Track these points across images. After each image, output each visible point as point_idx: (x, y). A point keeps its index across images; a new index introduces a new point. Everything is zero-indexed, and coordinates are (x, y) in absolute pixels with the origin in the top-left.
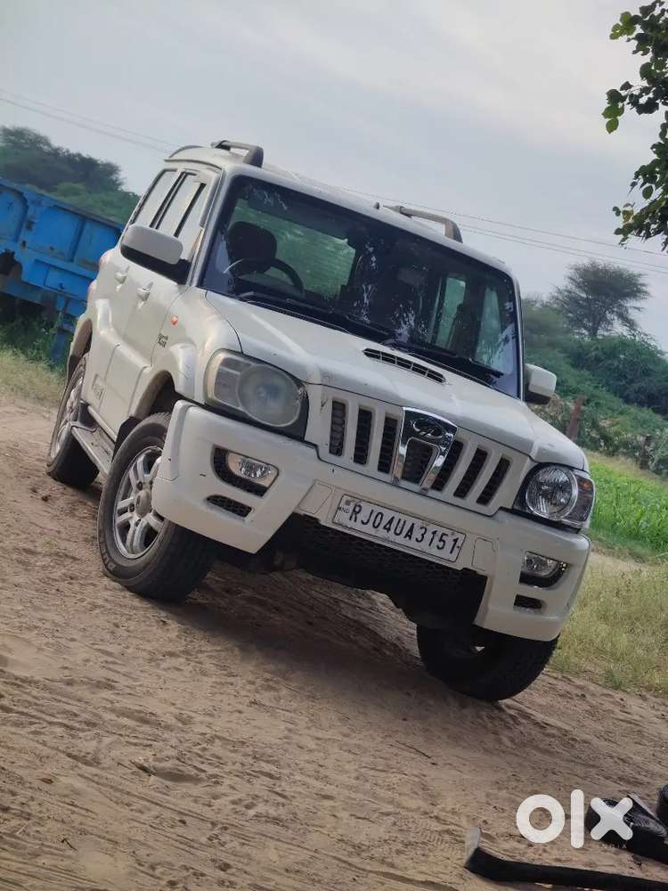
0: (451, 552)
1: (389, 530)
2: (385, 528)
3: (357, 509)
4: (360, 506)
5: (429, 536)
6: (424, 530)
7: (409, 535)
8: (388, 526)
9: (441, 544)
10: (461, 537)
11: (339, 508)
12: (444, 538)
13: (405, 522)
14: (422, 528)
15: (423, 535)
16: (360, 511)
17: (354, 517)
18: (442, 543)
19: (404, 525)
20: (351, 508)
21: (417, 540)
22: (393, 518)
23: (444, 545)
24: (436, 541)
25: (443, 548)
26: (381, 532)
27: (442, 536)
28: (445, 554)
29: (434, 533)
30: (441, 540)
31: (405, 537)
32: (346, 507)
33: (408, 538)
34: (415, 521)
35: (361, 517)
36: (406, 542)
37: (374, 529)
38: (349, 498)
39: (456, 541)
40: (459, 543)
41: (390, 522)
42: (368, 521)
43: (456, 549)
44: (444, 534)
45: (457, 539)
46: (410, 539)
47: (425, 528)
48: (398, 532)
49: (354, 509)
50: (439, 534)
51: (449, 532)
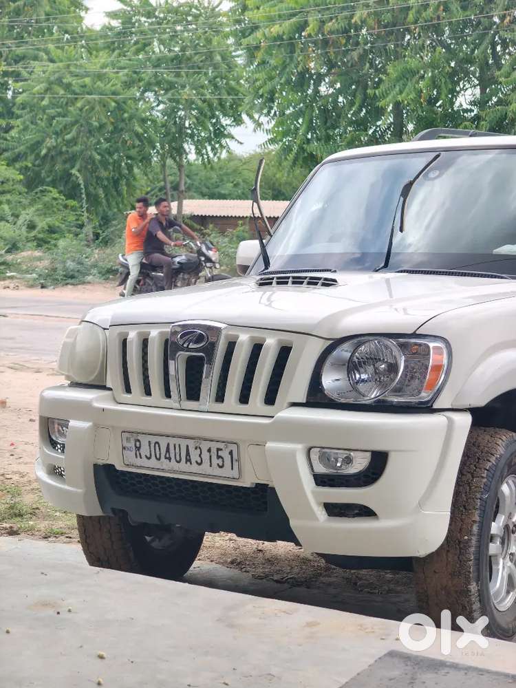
0: (232, 468)
1: (170, 459)
2: (166, 458)
3: (138, 444)
4: (138, 440)
5: (206, 456)
6: (199, 450)
7: (188, 460)
8: (168, 455)
9: (220, 462)
10: (235, 448)
11: (124, 448)
12: (220, 453)
13: (180, 446)
14: (196, 448)
15: (200, 456)
16: (140, 446)
17: (138, 453)
18: (221, 460)
20: (132, 444)
21: (197, 462)
22: (168, 445)
23: (223, 461)
24: (215, 461)
25: (223, 465)
26: (165, 463)
27: (218, 453)
28: (227, 471)
29: (209, 451)
30: (219, 457)
31: (186, 463)
32: (128, 445)
33: (188, 463)
34: (187, 442)
35: (143, 452)
36: (189, 468)
37: (158, 462)
38: (128, 435)
39: (231, 453)
40: (235, 456)
41: (168, 449)
42: (151, 455)
43: (236, 464)
44: (218, 450)
45: (232, 451)
46: (191, 463)
47: (200, 448)
48: (178, 459)
49: (135, 445)
50: (214, 451)
51: (221, 446)
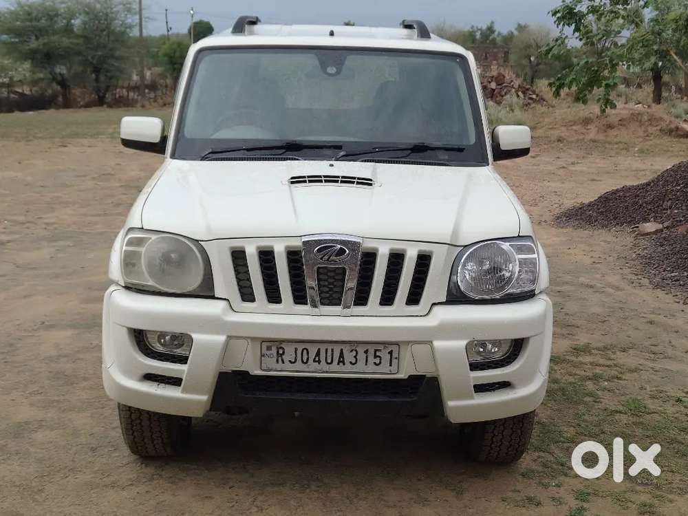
0: (391, 365)
1: (319, 362)
2: (314, 361)
3: (281, 352)
4: (281, 348)
5: (361, 356)
6: (355, 352)
7: (341, 360)
8: (317, 359)
9: (377, 361)
10: (395, 348)
11: (262, 355)
12: (378, 354)
13: (332, 350)
14: (352, 351)
15: (355, 357)
16: (284, 352)
17: (280, 359)
18: (378, 359)
19: (332, 354)
20: (274, 351)
21: (351, 363)
22: (319, 349)
23: (381, 360)
24: (371, 359)
25: (380, 363)
26: (313, 366)
27: (375, 353)
28: (385, 367)
29: (366, 352)
30: (376, 356)
31: (338, 364)
32: (269, 353)
33: (341, 364)
34: (342, 346)
35: (286, 358)
36: (341, 367)
37: (305, 366)
38: (269, 344)
39: (391, 353)
40: (395, 355)
41: (318, 354)
42: (296, 360)
43: (395, 362)
44: (376, 351)
45: (392, 351)
46: (344, 364)
47: (356, 350)
48: (329, 361)
49: (278, 352)
50: (371, 352)
51: (380, 347)
